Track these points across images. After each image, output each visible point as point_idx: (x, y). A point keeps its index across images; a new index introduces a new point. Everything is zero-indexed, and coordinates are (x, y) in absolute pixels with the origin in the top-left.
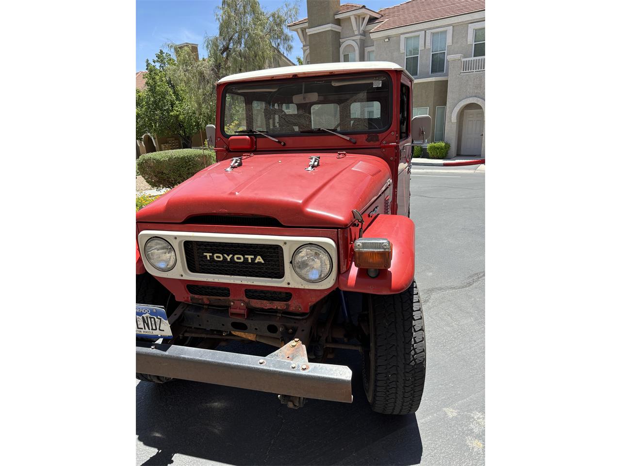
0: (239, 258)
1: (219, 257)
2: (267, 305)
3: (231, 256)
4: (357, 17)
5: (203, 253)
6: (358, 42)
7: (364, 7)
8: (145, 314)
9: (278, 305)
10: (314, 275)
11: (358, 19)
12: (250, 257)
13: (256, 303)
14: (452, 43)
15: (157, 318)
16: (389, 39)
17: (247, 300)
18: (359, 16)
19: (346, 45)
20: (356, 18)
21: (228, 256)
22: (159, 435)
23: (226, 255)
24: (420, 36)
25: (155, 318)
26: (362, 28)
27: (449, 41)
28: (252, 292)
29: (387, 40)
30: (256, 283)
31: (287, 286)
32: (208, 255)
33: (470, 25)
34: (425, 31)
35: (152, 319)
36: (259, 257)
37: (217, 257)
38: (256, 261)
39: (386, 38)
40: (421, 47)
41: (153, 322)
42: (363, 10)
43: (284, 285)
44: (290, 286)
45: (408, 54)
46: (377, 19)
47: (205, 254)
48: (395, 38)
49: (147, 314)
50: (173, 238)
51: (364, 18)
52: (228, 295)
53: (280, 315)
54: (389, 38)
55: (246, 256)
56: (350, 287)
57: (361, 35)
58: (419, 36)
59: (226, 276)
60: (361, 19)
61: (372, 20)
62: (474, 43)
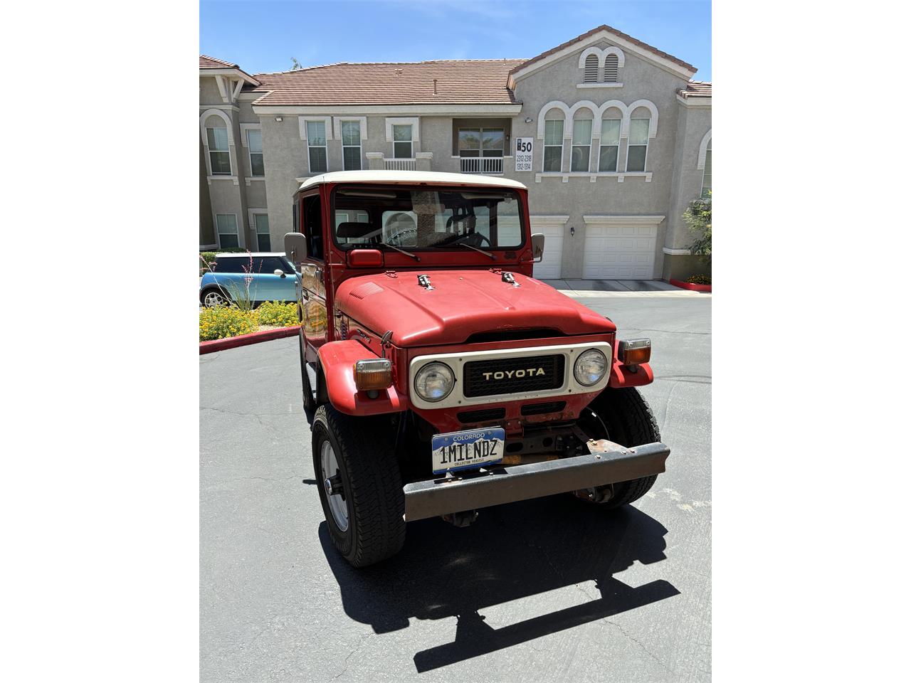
0: (520, 374)
1: (500, 375)
2: (542, 418)
3: (513, 372)
4: (226, 79)
5: (482, 374)
6: (230, 112)
7: (236, 67)
8: (478, 439)
9: (552, 417)
10: (594, 378)
11: (226, 81)
12: (531, 371)
13: (532, 419)
14: (368, 137)
15: (491, 441)
16: (282, 119)
17: (522, 417)
18: (228, 78)
19: (210, 115)
20: (224, 80)
21: (510, 372)
22: (437, 606)
23: (507, 372)
24: (326, 122)
25: (489, 441)
26: (234, 96)
27: (364, 135)
28: (528, 407)
29: (280, 119)
30: (540, 396)
31: (569, 393)
32: (488, 375)
33: (387, 119)
34: (332, 117)
35: (486, 444)
36: (541, 369)
37: (498, 375)
38: (537, 374)
39: (279, 117)
40: (328, 137)
41: (486, 447)
42: (235, 72)
43: (566, 393)
44: (571, 393)
45: (312, 143)
46: (254, 86)
47: (484, 374)
48: (290, 119)
49: (481, 439)
50: (458, 360)
51: (236, 83)
52: (503, 415)
53: (551, 427)
54: (281, 116)
55: (528, 370)
56: (622, 384)
57: (232, 104)
58: (324, 122)
59: (506, 395)
60: (231, 82)
61: (248, 87)
62: (394, 142)
